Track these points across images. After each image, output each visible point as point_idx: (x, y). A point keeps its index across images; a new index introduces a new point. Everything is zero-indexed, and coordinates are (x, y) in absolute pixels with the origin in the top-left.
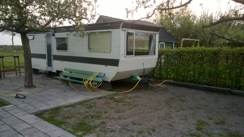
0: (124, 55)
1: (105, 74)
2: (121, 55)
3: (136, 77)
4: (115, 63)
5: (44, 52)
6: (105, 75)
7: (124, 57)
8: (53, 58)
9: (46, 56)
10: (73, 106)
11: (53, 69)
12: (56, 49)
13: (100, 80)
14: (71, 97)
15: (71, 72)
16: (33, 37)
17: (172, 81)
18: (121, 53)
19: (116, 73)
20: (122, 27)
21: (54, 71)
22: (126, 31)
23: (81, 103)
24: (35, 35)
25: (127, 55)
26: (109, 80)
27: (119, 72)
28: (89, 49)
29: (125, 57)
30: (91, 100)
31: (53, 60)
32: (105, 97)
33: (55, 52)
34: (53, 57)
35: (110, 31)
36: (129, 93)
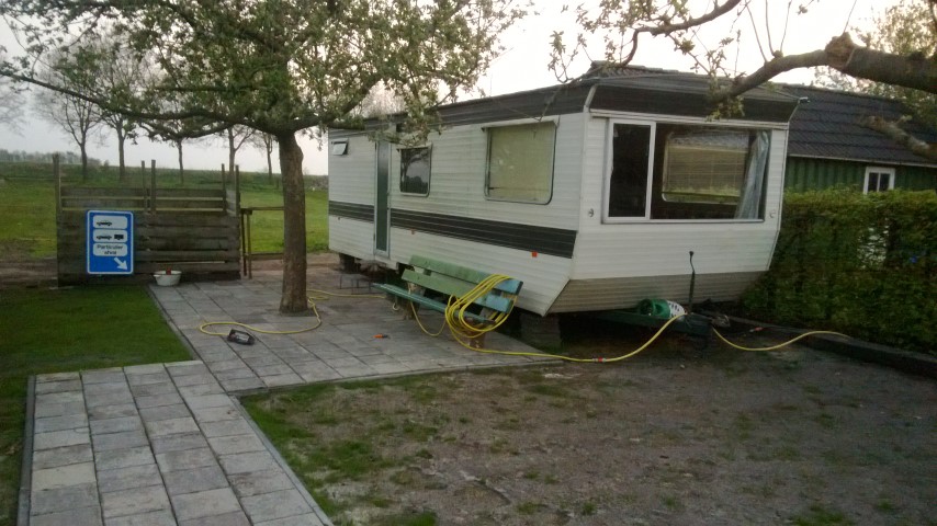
0: (597, 216)
1: (521, 283)
2: (585, 215)
3: (663, 305)
4: (559, 242)
5: (369, 198)
6: (524, 287)
7: (599, 221)
8: (391, 220)
9: (372, 211)
10: (372, 385)
11: (389, 258)
12: (398, 187)
13: (502, 304)
14: (390, 356)
15: (428, 272)
16: (344, 145)
17: (843, 338)
18: (586, 208)
19: (564, 281)
20: (592, 106)
21: (393, 265)
22: (612, 122)
23: (405, 381)
24: (351, 139)
25: (611, 214)
26: (542, 310)
27: (575, 278)
28: (489, 188)
29: (602, 222)
30: (448, 373)
31: (392, 225)
32: (509, 371)
33: (399, 200)
34: (392, 214)
35: (552, 123)
36: (613, 367)
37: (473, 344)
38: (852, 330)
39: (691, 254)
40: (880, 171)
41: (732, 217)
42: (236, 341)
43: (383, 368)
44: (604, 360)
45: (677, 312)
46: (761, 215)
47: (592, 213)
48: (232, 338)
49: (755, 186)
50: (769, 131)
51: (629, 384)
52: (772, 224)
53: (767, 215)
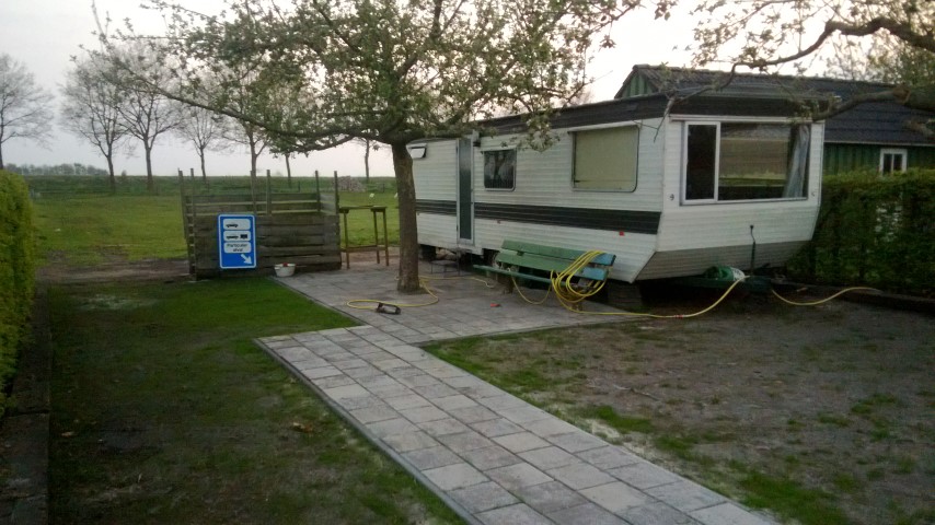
0: (677, 199)
1: (614, 257)
2: (667, 199)
3: (726, 270)
4: (647, 222)
5: (451, 194)
6: (616, 261)
7: (678, 203)
8: (476, 212)
9: (455, 206)
11: (473, 245)
12: (482, 184)
13: (599, 274)
14: (513, 318)
15: (521, 253)
16: (423, 150)
17: (876, 292)
18: (668, 193)
19: (651, 253)
20: (672, 111)
22: (687, 124)
23: (535, 334)
24: (430, 144)
25: (688, 198)
26: (630, 278)
27: (660, 250)
28: (575, 181)
29: (681, 204)
30: (564, 329)
31: (476, 217)
32: (611, 325)
33: (481, 194)
34: (476, 208)
35: (637, 126)
36: (693, 320)
37: (574, 306)
38: (882, 285)
39: (752, 227)
40: (892, 152)
41: (780, 196)
42: (383, 311)
43: (516, 327)
44: (683, 316)
45: (739, 276)
46: (805, 193)
47: (672, 197)
48: (380, 310)
49: (799, 170)
50: (809, 126)
51: (710, 331)
52: (814, 201)
53: (810, 194)
